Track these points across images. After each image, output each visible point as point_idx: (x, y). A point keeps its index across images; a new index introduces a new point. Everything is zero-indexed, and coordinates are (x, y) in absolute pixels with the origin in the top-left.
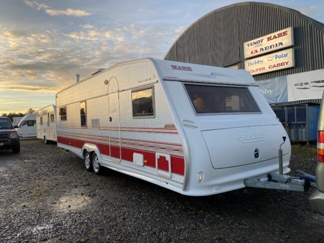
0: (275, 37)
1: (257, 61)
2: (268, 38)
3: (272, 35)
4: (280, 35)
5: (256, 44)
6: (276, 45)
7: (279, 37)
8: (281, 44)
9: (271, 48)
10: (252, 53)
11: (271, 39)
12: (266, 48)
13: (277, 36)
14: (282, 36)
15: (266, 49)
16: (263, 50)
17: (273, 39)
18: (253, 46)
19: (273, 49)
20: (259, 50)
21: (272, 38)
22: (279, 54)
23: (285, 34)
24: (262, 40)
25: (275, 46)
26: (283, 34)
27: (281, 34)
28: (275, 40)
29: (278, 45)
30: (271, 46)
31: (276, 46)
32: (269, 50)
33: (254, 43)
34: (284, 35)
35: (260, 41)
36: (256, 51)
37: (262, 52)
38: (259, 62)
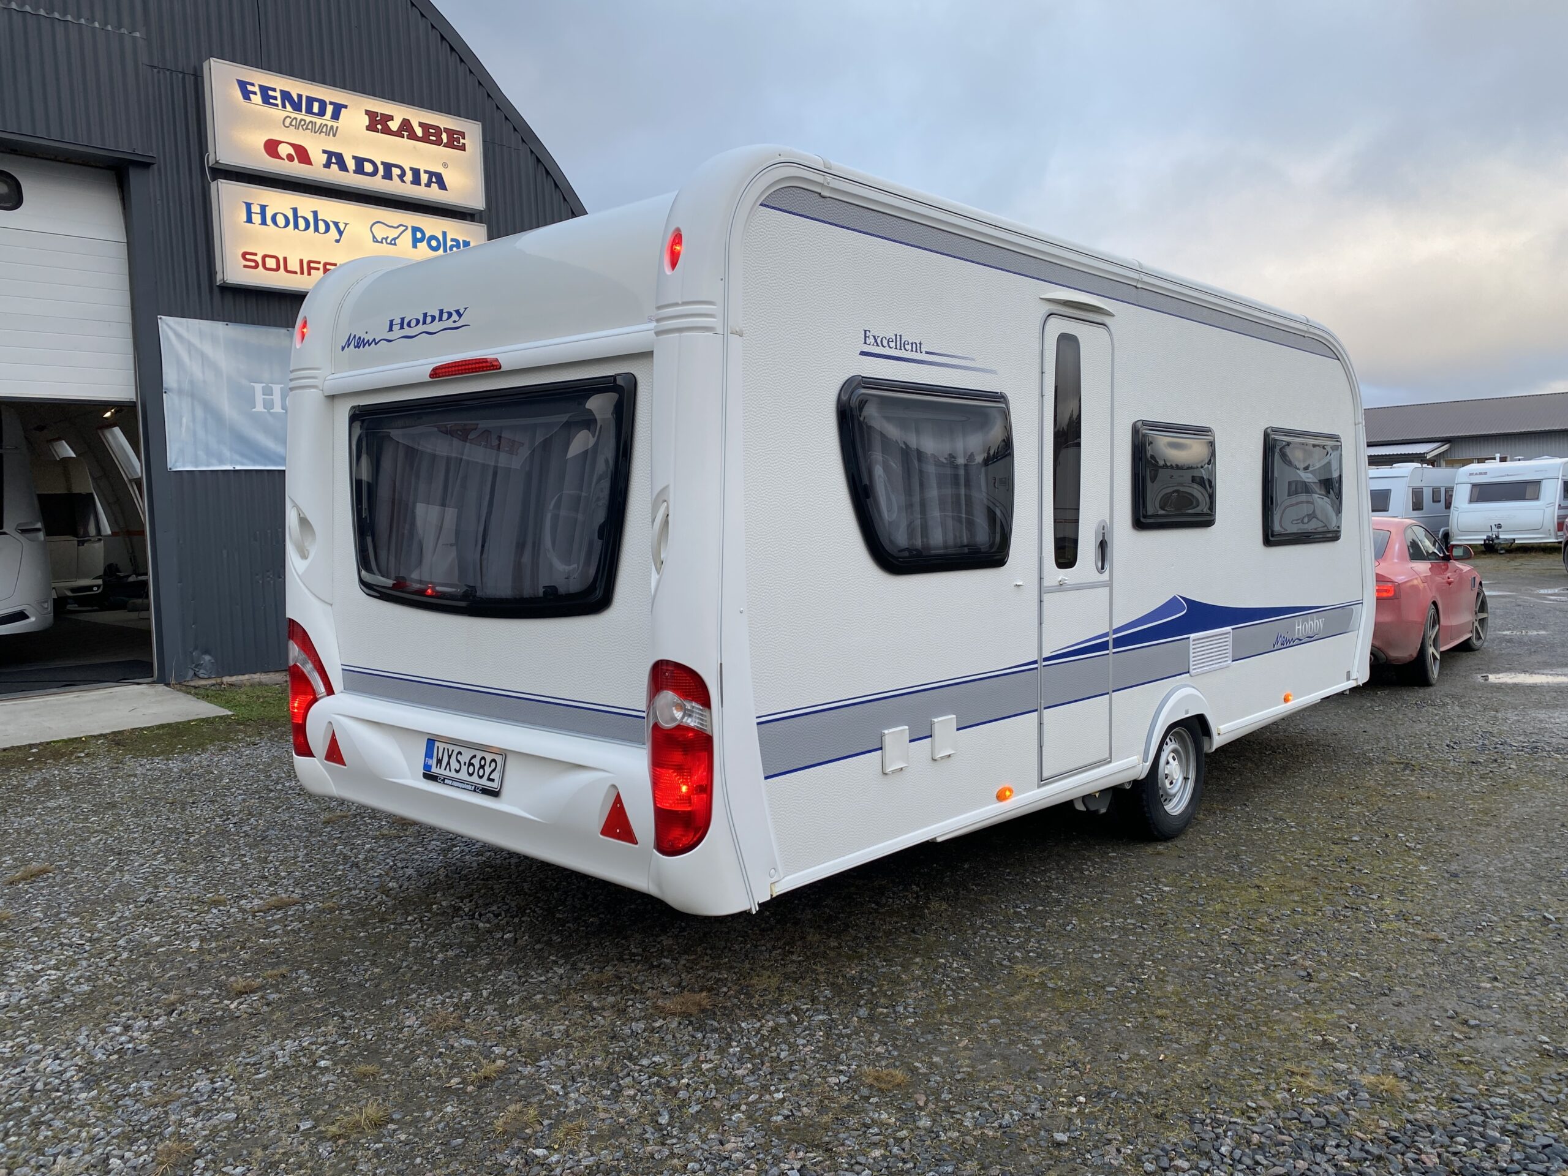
0: (407, 129)
1: (305, 211)
2: (373, 116)
3: (398, 113)
4: (431, 135)
5: (297, 107)
6: (416, 172)
7: (425, 139)
8: (438, 180)
10: (272, 147)
11: (387, 131)
12: (360, 162)
13: (419, 132)
14: (438, 142)
15: (360, 170)
16: (343, 167)
17: (398, 134)
18: (278, 114)
20: (318, 158)
21: (394, 125)
22: (432, 225)
23: (454, 141)
24: (338, 109)
25: (409, 176)
26: (444, 136)
27: (438, 130)
28: (405, 142)
29: (424, 178)
30: (388, 167)
31: (416, 181)
32: (377, 184)
33: (286, 95)
34: (450, 145)
35: (323, 105)
36: (302, 154)
37: (334, 176)
38: (316, 223)
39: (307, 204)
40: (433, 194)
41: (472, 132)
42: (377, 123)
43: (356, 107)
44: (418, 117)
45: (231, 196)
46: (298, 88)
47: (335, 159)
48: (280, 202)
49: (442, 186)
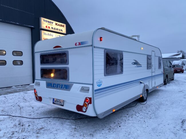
1: (49, 34)
2: (56, 23)
4: (61, 26)
5: (49, 22)
9: (57, 30)
10: (46, 27)
11: (57, 25)
12: (54, 28)
13: (60, 25)
15: (54, 29)
16: (53, 29)
18: (47, 23)
19: (58, 31)
20: (51, 28)
21: (58, 24)
22: (61, 35)
23: (63, 26)
24: (53, 23)
28: (59, 26)
30: (57, 29)
33: (48, 21)
36: (49, 27)
37: (52, 30)
38: (50, 35)
41: (65, 25)
42: (56, 24)
43: (55, 22)
45: (43, 32)
46: (49, 20)
47: (52, 28)
48: (47, 33)
49: (62, 31)
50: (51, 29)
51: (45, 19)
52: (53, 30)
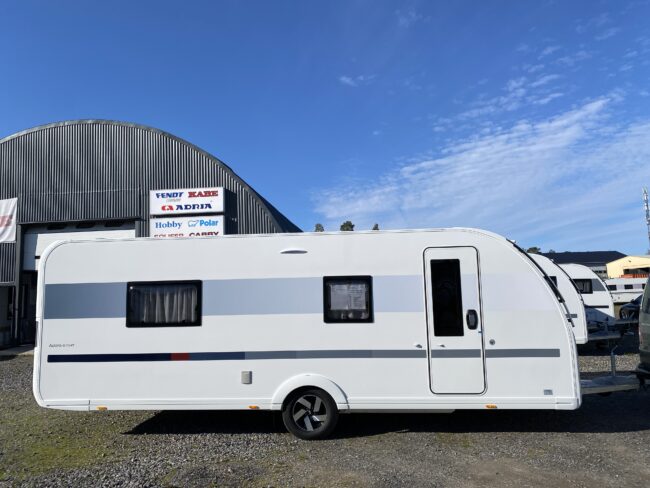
0: (200, 194)
1: (171, 222)
2: (190, 194)
5: (170, 196)
6: (202, 206)
7: (206, 196)
8: (209, 206)
9: (194, 208)
10: (163, 208)
11: (195, 196)
12: (186, 206)
13: (204, 194)
14: (210, 195)
15: (186, 208)
16: (181, 208)
17: (198, 196)
18: (164, 200)
19: (196, 211)
20: (175, 207)
21: (196, 194)
22: (206, 219)
23: (215, 194)
24: (181, 194)
25: (200, 207)
26: (211, 193)
27: (209, 192)
28: (199, 198)
29: (205, 206)
30: (194, 206)
32: (191, 211)
33: (168, 194)
34: (213, 196)
35: (177, 194)
36: (171, 208)
37: (180, 211)
38: (174, 224)
39: (171, 220)
40: (208, 210)
41: (220, 190)
42: (192, 195)
43: (186, 192)
44: (203, 190)
45: (153, 222)
46: (170, 191)
47: (180, 207)
48: (164, 221)
49: (210, 207)
50: (175, 212)
51: (160, 192)
52: (184, 211)
